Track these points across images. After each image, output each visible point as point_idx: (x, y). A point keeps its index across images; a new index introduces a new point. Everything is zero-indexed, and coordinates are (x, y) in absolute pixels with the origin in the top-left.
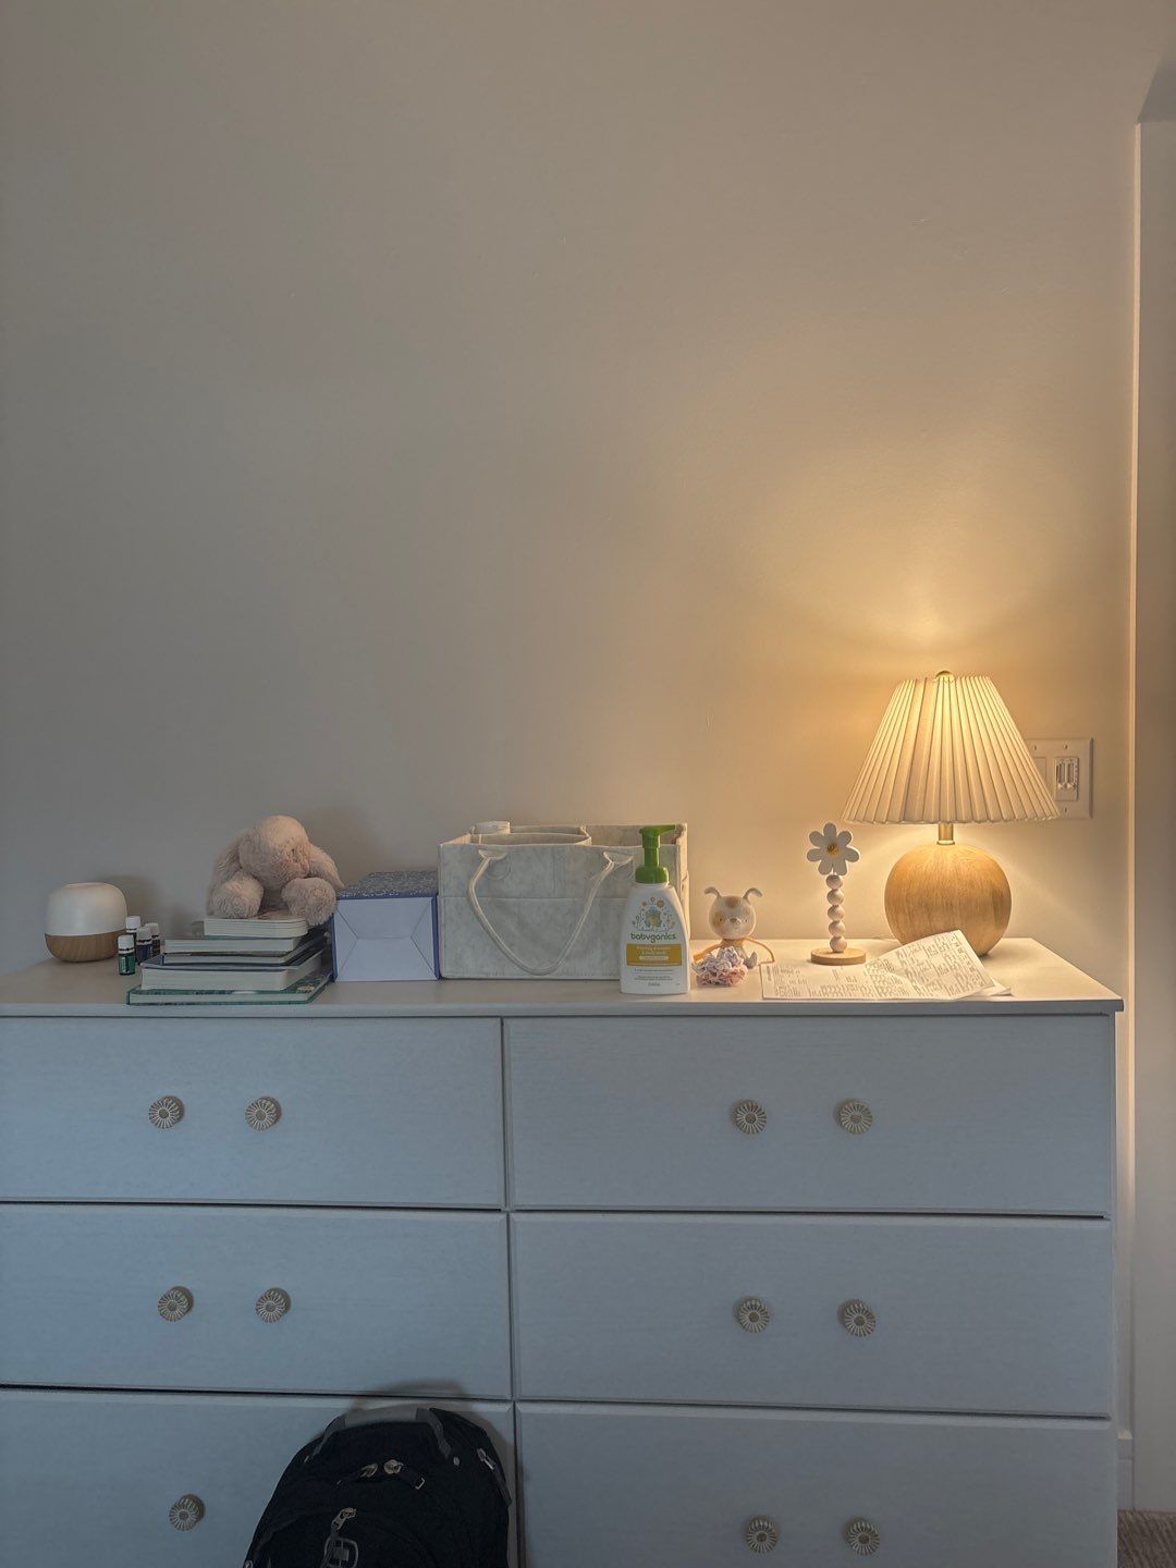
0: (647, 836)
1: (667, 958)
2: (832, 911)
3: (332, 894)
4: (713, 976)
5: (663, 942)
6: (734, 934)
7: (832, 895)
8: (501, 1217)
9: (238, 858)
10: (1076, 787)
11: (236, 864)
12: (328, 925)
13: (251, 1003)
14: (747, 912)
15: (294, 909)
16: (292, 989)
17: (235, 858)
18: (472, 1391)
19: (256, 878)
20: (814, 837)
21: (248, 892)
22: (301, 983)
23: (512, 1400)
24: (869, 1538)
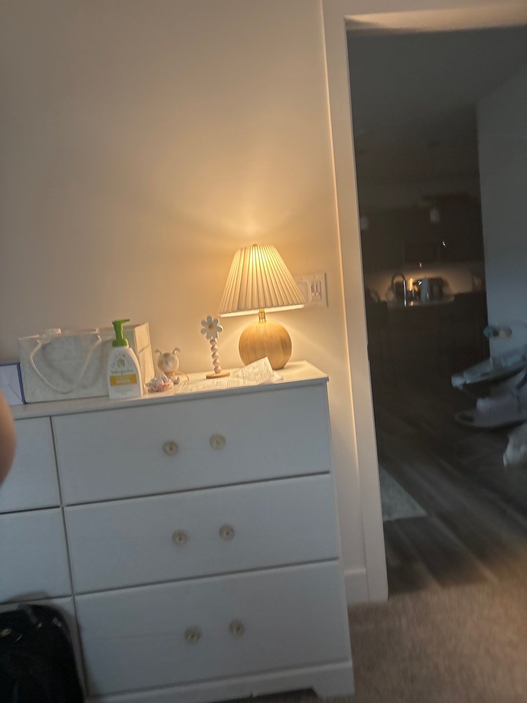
0: (117, 325)
1: (129, 381)
2: (213, 355)
4: (155, 387)
5: (127, 373)
6: (169, 369)
7: (213, 348)
8: (59, 510)
10: (320, 294)
14: (173, 359)
18: (52, 593)
20: (203, 323)
23: (73, 595)
24: (240, 629)
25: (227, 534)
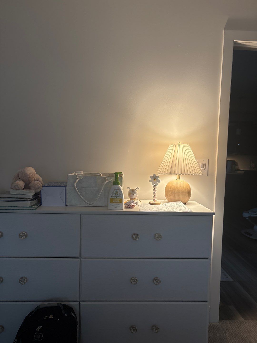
0: (116, 174)
1: (119, 202)
2: (154, 193)
3: (41, 185)
5: (118, 198)
6: (133, 197)
7: (154, 190)
9: (19, 176)
10: (205, 169)
11: (18, 177)
12: (40, 193)
13: (21, 209)
14: (136, 193)
15: (32, 188)
16: (31, 207)
17: (18, 176)
19: (23, 181)
21: (21, 184)
22: (33, 205)
23: (79, 301)
24: (157, 329)
25: (157, 282)
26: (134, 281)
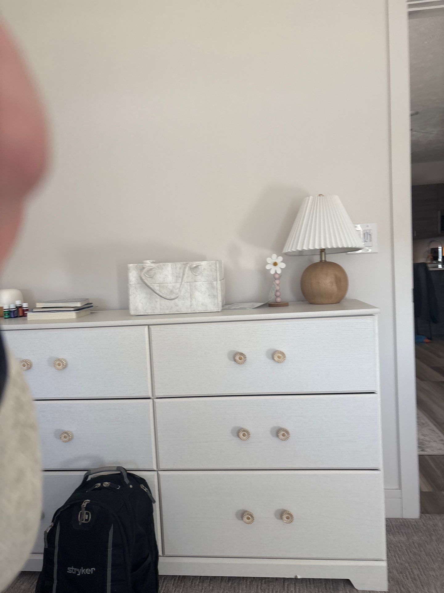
23: (157, 471)
24: (290, 517)
25: (283, 435)
26: (244, 435)
